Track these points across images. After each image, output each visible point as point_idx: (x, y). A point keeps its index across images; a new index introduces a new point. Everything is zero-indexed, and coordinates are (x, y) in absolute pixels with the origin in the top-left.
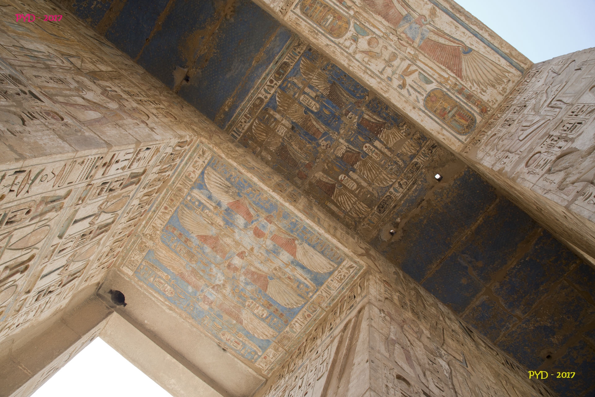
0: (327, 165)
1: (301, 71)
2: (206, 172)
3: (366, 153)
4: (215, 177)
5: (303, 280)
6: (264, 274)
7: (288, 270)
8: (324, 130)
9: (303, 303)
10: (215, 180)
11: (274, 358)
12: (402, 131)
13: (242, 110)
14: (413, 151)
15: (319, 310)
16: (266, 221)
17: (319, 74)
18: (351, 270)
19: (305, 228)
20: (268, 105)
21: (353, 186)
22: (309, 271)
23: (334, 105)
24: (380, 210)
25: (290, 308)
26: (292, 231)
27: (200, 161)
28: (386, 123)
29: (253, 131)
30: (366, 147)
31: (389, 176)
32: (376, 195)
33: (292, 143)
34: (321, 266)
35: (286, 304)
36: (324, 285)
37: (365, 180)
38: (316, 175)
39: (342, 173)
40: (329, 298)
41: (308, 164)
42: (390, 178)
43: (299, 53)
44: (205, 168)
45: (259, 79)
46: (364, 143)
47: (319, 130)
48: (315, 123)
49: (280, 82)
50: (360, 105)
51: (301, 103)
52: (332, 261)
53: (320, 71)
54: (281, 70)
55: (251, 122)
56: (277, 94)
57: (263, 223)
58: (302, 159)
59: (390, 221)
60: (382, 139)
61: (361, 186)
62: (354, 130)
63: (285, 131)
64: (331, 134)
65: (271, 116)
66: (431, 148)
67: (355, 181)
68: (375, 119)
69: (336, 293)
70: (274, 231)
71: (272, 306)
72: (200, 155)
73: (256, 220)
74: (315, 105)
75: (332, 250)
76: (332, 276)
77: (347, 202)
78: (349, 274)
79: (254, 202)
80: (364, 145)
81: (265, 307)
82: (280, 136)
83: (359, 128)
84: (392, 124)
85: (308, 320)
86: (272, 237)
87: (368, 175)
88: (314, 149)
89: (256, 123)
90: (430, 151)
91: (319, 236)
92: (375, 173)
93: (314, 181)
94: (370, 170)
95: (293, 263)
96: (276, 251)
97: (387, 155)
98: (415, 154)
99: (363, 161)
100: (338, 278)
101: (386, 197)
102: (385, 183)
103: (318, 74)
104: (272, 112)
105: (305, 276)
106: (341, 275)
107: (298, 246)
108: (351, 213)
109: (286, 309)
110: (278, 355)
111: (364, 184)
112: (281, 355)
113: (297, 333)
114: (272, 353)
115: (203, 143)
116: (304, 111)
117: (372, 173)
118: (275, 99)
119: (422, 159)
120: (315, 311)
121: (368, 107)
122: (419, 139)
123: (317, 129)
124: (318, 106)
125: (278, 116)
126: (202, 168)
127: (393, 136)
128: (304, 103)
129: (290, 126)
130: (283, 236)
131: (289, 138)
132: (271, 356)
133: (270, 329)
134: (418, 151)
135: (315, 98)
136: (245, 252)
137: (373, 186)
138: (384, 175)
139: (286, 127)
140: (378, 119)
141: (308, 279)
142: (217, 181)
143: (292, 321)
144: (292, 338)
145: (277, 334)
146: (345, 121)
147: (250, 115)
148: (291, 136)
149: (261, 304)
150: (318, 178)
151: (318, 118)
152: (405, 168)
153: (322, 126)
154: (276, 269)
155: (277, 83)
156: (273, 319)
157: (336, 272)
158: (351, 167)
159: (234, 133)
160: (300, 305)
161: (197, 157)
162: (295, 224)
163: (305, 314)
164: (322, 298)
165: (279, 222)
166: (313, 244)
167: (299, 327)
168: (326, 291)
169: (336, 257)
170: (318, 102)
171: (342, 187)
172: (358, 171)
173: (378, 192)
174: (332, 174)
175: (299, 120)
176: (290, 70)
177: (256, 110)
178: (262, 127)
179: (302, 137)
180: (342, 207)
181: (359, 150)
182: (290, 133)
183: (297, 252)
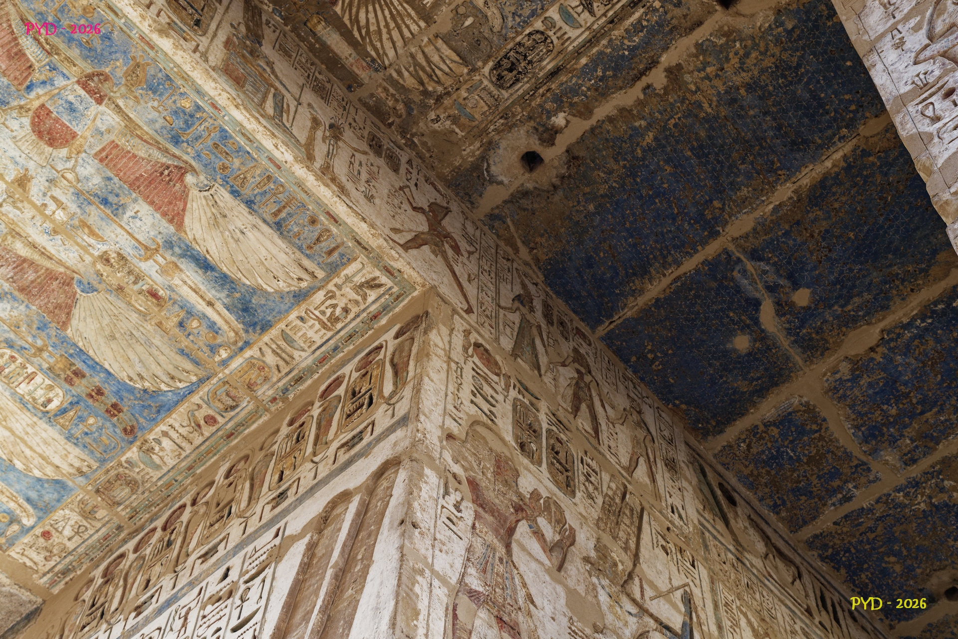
5: (201, 306)
6: (62, 270)
7: (149, 268)
9: (194, 379)
11: (77, 538)
15: (246, 405)
16: (82, 92)
18: (372, 295)
19: (224, 135)
22: (224, 281)
24: (500, 77)
25: (145, 391)
26: (176, 140)
32: (497, 23)
34: (267, 270)
35: (136, 378)
36: (274, 332)
40: (284, 372)
52: (308, 256)
57: (71, 98)
59: (530, 118)
69: (310, 361)
70: (109, 131)
71: (84, 376)
73: (44, 83)
75: (313, 221)
76: (304, 307)
78: (362, 307)
79: (42, 16)
81: (59, 376)
85: (207, 434)
86: (103, 149)
91: (272, 169)
95: (172, 248)
96: (112, 199)
100: (323, 313)
101: (530, 34)
105: (211, 295)
106: (334, 306)
107: (194, 193)
108: (399, 73)
109: (131, 390)
110: (91, 532)
112: (104, 530)
113: (165, 469)
114: (72, 522)
120: (233, 408)
130: (142, 154)
132: (68, 532)
133: (70, 447)
141: (219, 306)
143: (151, 430)
144: (143, 483)
145: (95, 465)
149: (46, 366)
154: (108, 260)
156: (82, 419)
157: (320, 296)
160: (181, 385)
162: (190, 118)
163: (196, 413)
164: (261, 369)
165: (131, 103)
166: (247, 192)
167: (173, 451)
168: (278, 351)
169: (325, 245)
173: (506, 13)
180: (369, 48)
183: (187, 213)
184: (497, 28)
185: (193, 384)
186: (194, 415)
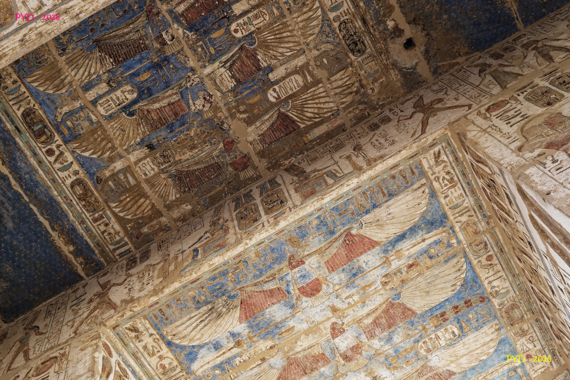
0: (241, 113)
1: (51, 92)
2: (169, 338)
3: (247, 36)
4: (184, 326)
5: (424, 245)
6: (384, 305)
7: (395, 264)
8: (176, 93)
9: (463, 260)
10: (191, 328)
11: (535, 343)
13: (82, 222)
15: (487, 238)
16: (297, 269)
17: (70, 62)
18: (443, 157)
19: (336, 209)
20: (91, 175)
21: (296, 81)
22: (413, 230)
23: (138, 57)
24: (359, 51)
25: (462, 285)
26: (332, 233)
27: (147, 340)
29: (129, 217)
30: (236, 31)
31: (305, 10)
32: (330, 46)
33: (177, 159)
34: (413, 207)
35: (453, 288)
36: (449, 213)
37: (294, 57)
38: (250, 139)
39: (265, 92)
40: (473, 213)
41: (224, 146)
42: (310, 10)
43: (14, 82)
44: (163, 337)
45: (37, 171)
46: (228, 31)
47: (173, 104)
48: (157, 105)
49: (57, 137)
51: (110, 116)
52: (412, 185)
53: (64, 58)
54: (36, 128)
55: (111, 215)
56: (78, 151)
57: (298, 275)
58: (212, 152)
61: (302, 67)
62: (198, 40)
63: (151, 164)
64: (188, 85)
65: (114, 176)
67: (288, 75)
69: (471, 199)
70: (319, 263)
71: (445, 312)
72: (137, 337)
73: (288, 285)
74: (123, 92)
75: (394, 177)
76: (439, 194)
77: (321, 103)
78: (449, 164)
79: (255, 276)
80: (231, 34)
81: (441, 324)
82: (155, 175)
83: (197, 30)
85: (497, 262)
87: (287, 48)
88: (202, 125)
89: (115, 207)
91: (359, 190)
92: (288, 34)
93: (260, 147)
94: (281, 40)
95: (388, 250)
96: (354, 271)
99: (259, 46)
100: (446, 185)
101: (340, 30)
102: (314, 23)
103: (67, 64)
104: (107, 173)
105: (419, 238)
106: (444, 178)
107: (362, 232)
109: (460, 292)
110: (534, 335)
111: (300, 61)
112: (535, 328)
113: (510, 288)
114: (526, 343)
115: (117, 326)
116: (128, 115)
117: (287, 39)
118: (86, 157)
120: (486, 245)
123: (169, 105)
124: (129, 88)
125: (119, 165)
126: (161, 342)
128: (113, 111)
129: (146, 150)
130: (335, 251)
131: (167, 160)
132: (530, 346)
133: (482, 330)
135: (111, 86)
136: (333, 324)
137: (312, 45)
138: (299, 19)
139: (145, 158)
141: (426, 236)
142: (194, 325)
143: (485, 289)
144: (514, 301)
145: (496, 322)
146: (175, 49)
147: (98, 212)
148: (164, 156)
149: (433, 329)
150: (257, 138)
151: (151, 95)
153: (167, 94)
154: (386, 283)
155: (58, 143)
156: (468, 320)
157: (436, 185)
158: (261, 73)
159: (118, 252)
160: (465, 267)
161: (138, 344)
162: (322, 223)
163: (483, 264)
164: (468, 225)
165: (307, 248)
166: (368, 206)
167: (501, 281)
168: (460, 213)
169: (408, 174)
170: (119, 85)
171: (290, 101)
172: (274, 62)
173: (325, 40)
174: (259, 110)
175: (140, 131)
176: (41, 112)
177: (93, 199)
178: (128, 199)
179: (172, 138)
180: (326, 115)
181: (236, 45)
182: (158, 155)
183: (372, 238)
184: (332, 47)
185: (466, 261)
186: (484, 266)
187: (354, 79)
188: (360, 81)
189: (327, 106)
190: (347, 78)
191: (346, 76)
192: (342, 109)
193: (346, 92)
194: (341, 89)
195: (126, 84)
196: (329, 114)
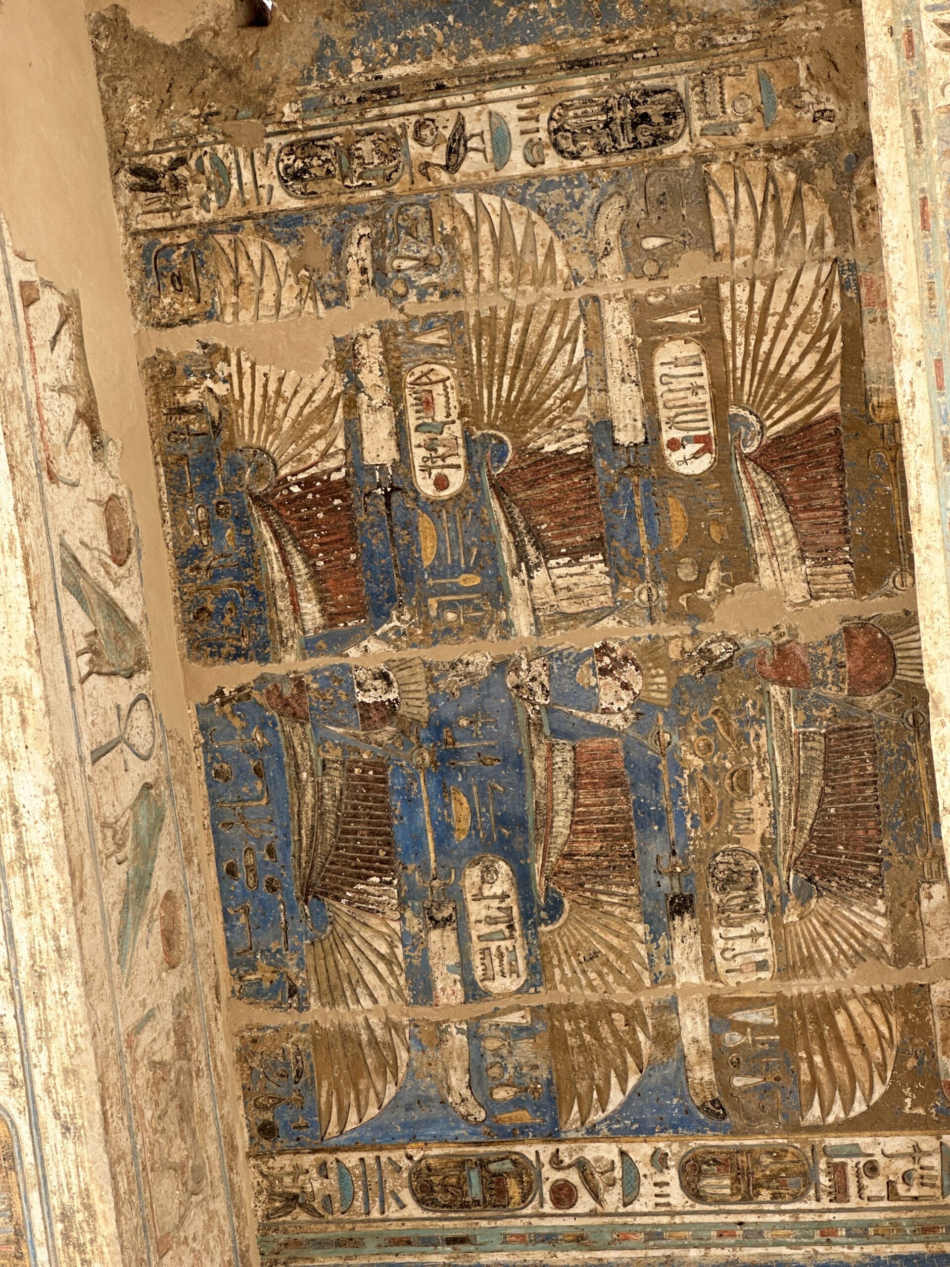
0: (700, 582)
1: (391, 1091)
3: (469, 457)
8: (551, 748)
12: (221, 389)
13: (827, 1232)
14: (255, 251)
17: (332, 993)
20: (685, 1123)
21: (676, 363)
23: (398, 805)
24: (669, 117)
28: (256, 499)
29: (879, 1090)
30: (441, 483)
31: (466, 245)
32: (612, 211)
33: (755, 848)
37: (596, 337)
38: (798, 592)
39: (669, 477)
41: (783, 683)
42: (474, 230)
43: (323, 1170)
46: (433, 507)
47: (577, 773)
48: (561, 822)
49: (528, 1150)
50: (288, 690)
51: (533, 969)
53: (314, 1002)
54: (476, 1191)
55: (847, 1140)
56: (596, 1116)
58: (786, 733)
59: (671, 13)
60: (340, 443)
61: (638, 326)
62: (421, 610)
63: (734, 932)
64: (541, 700)
65: (721, 1059)
66: (165, 182)
67: (645, 381)
68: (286, 563)
74: (479, 897)
77: (786, 313)
80: (443, 503)
82: (776, 939)
83: (392, 599)
84: (236, 468)
87: (558, 349)
88: (685, 721)
89: (825, 1112)
90: (182, 172)
92: (517, 326)
93: (841, 574)
94: (527, 359)
97: (385, 354)
98: (259, 228)
99: (516, 435)
101: (575, 156)
102: (519, 230)
103: (333, 1003)
104: (704, 1073)
111: (618, 323)
116: (553, 919)
117: (532, 339)
118: (625, 1106)
119: (247, 176)
121: (266, 642)
122: (178, 280)
123: (574, 787)
124: (474, 874)
125: (693, 1027)
127: (281, 408)
128: (520, 954)
129: (684, 925)
131: (745, 880)
134: (235, 230)
135: (448, 920)
137: (584, 268)
138: (487, 273)
139: (707, 940)
140: (273, 548)
146: (420, 688)
147: (814, 1170)
148: (729, 881)
150: (804, 569)
151: (522, 823)
152: (358, 208)
153: (541, 774)
155: (545, 1158)
158: (601, 463)
170: (454, 895)
171: (733, 410)
172: (584, 408)
173: (587, 216)
174: (716, 520)
175: (617, 911)
176: (435, 1151)
177: (766, 1160)
178: (818, 1059)
179: (682, 828)
180: (836, 311)
181: (483, 500)
182: (716, 898)
184: (618, 202)
187: (755, 169)
188: (771, 148)
189: (803, 296)
190: (742, 189)
191: (731, 192)
192: (840, 250)
193: (786, 214)
194: (769, 225)
195: (460, 875)
196: (836, 298)
